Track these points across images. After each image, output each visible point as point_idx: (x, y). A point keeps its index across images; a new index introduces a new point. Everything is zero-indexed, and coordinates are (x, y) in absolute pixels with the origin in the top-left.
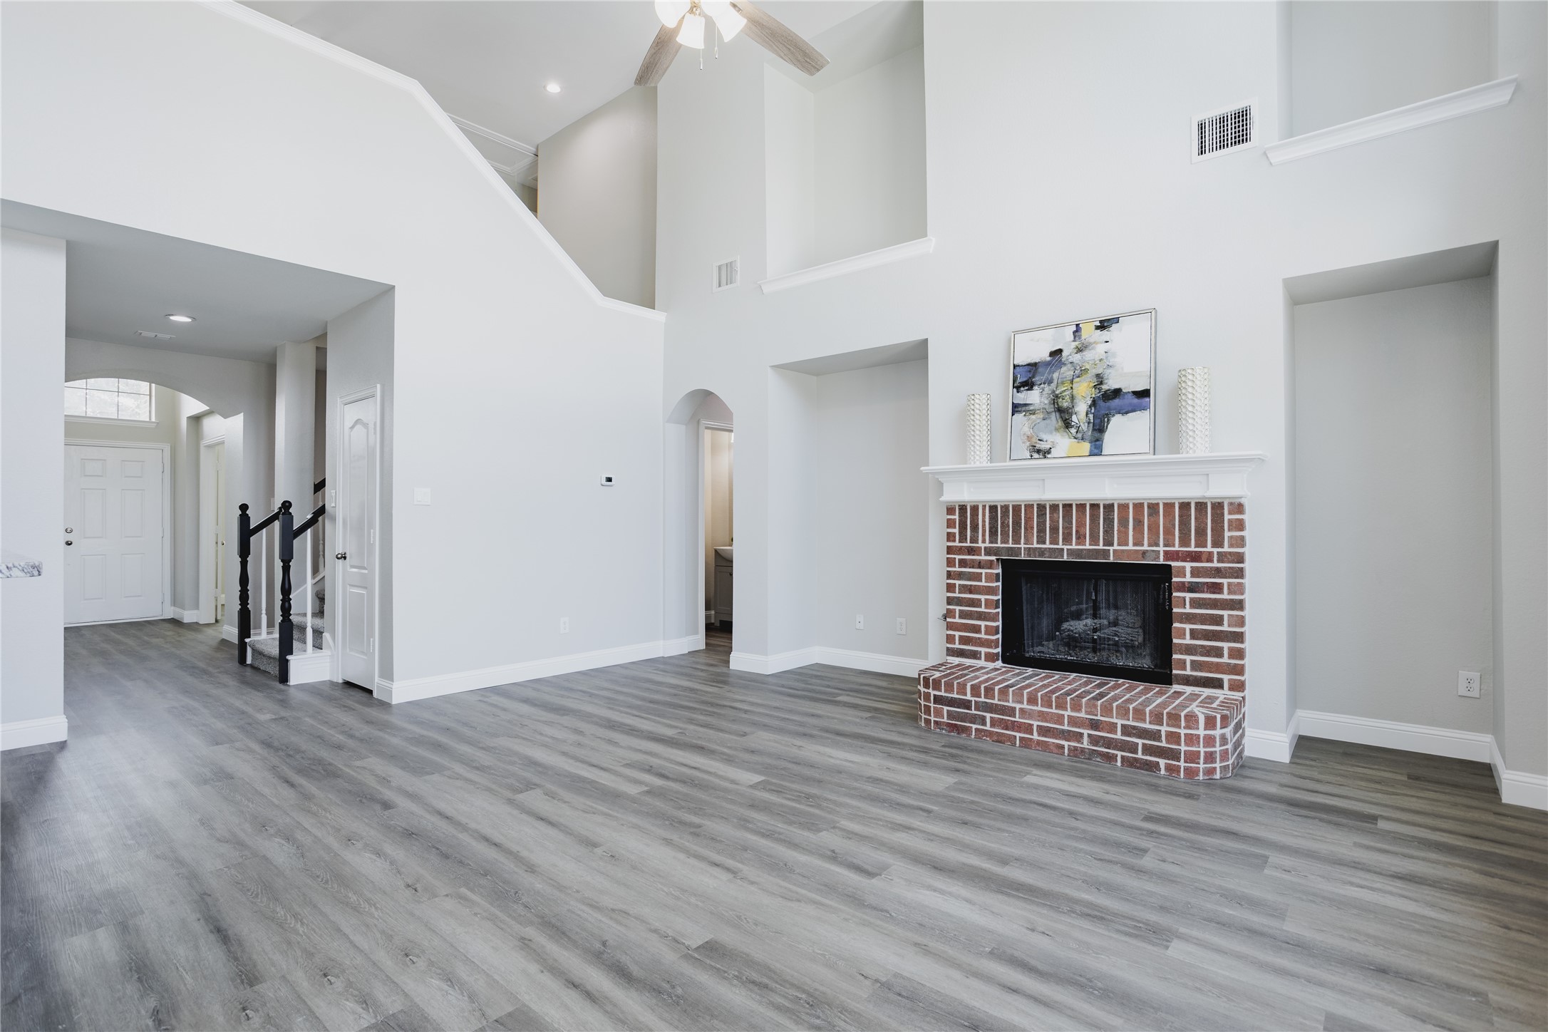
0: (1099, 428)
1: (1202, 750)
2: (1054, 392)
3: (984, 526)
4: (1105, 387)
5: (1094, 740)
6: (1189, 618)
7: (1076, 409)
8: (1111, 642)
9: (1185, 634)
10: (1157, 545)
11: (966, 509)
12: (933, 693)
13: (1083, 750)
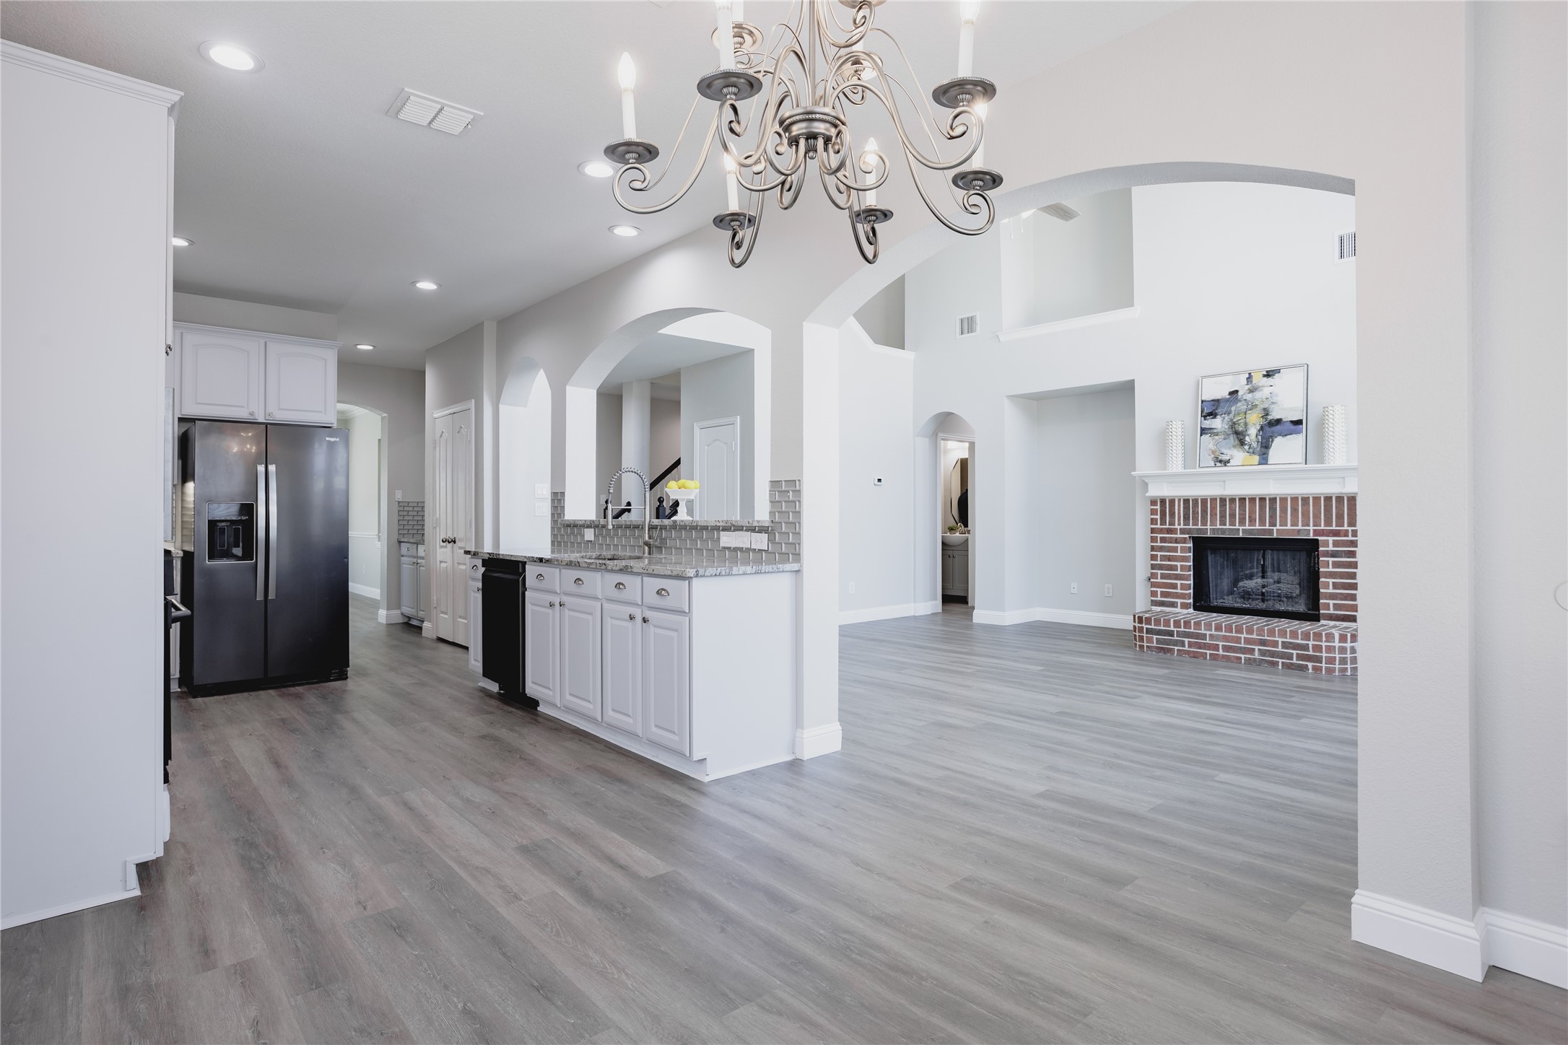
0: (1265, 446)
1: (1337, 656)
2: (1232, 420)
3: (1179, 513)
4: (1270, 417)
5: (1262, 653)
6: (1332, 575)
7: (1249, 432)
8: (1275, 595)
9: (1329, 586)
10: (1309, 526)
11: (1166, 501)
12: (1145, 626)
13: (1255, 660)
